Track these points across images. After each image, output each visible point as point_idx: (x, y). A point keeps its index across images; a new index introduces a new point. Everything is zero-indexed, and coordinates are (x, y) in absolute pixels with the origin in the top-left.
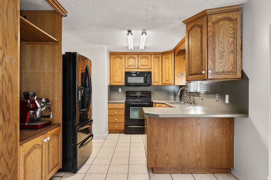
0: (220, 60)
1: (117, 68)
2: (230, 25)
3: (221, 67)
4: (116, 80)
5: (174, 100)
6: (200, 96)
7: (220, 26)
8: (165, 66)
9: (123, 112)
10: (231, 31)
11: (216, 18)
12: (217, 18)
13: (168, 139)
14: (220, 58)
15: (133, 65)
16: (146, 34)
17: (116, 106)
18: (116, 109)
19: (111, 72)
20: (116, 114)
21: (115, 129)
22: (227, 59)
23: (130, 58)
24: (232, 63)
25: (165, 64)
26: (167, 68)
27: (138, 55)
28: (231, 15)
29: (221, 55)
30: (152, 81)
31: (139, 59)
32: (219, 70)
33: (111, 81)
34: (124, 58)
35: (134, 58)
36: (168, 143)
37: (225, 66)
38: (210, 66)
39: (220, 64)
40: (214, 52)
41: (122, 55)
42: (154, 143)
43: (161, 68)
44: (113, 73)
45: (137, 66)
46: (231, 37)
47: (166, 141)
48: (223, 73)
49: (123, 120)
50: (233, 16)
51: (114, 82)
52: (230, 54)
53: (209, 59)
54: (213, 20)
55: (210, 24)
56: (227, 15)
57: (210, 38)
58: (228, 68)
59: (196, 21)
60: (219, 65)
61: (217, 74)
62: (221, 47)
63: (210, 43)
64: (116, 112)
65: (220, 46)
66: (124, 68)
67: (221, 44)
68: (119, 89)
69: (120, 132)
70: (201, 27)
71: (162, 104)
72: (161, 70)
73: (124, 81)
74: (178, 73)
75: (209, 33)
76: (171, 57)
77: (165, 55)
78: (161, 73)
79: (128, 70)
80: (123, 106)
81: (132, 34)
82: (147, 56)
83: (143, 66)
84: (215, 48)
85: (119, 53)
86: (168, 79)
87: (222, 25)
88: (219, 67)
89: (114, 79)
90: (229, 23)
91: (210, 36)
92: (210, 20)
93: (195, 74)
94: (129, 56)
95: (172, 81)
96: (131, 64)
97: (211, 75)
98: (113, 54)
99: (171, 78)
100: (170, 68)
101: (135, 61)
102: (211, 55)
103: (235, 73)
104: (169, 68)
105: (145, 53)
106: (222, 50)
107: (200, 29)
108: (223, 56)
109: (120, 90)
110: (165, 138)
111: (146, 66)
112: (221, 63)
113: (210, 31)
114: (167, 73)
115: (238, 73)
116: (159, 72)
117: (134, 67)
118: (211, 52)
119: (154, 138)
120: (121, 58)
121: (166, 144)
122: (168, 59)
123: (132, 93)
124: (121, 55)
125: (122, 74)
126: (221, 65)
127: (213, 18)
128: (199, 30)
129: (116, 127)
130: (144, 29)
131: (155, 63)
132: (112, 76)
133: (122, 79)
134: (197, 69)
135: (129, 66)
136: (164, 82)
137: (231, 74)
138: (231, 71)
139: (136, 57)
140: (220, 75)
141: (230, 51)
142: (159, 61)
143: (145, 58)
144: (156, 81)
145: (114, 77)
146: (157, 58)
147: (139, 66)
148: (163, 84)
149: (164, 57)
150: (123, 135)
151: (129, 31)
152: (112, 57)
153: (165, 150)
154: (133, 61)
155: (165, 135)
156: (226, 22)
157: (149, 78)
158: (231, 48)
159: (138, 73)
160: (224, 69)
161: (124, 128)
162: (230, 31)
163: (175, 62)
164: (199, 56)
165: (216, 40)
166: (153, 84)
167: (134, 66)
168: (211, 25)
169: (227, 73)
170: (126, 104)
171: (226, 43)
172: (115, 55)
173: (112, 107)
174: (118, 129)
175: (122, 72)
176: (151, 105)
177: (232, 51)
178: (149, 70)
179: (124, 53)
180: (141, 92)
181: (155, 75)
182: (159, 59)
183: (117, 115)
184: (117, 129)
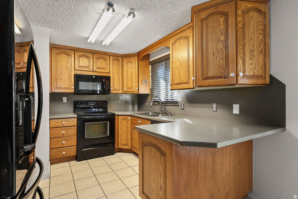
0: (250, 60)
1: (62, 68)
2: (260, 18)
3: (251, 70)
4: (60, 86)
5: (132, 111)
6: (178, 106)
7: (250, 18)
8: (127, 71)
9: (74, 131)
10: (261, 26)
11: (245, 6)
12: (247, 7)
13: (199, 176)
14: (251, 58)
15: (86, 67)
16: (134, 16)
17: (64, 123)
18: (63, 127)
19: (52, 73)
20: (63, 134)
21: (61, 156)
22: (257, 60)
23: (82, 56)
24: (261, 65)
25: (127, 69)
26: (129, 73)
27: (93, 53)
28: (260, 6)
29: (251, 54)
30: (112, 89)
31: (94, 59)
32: (249, 72)
33: (53, 86)
34: (73, 55)
35: (87, 58)
36: (199, 182)
37: (255, 68)
38: (240, 67)
39: (250, 65)
40: (244, 49)
41: (70, 51)
42: (183, 188)
43: (121, 73)
44: (55, 75)
45: (92, 68)
46: (260, 33)
47: (197, 179)
48: (252, 77)
49: (74, 141)
50: (262, 9)
51: (59, 88)
52: (260, 54)
53: (239, 58)
54: (243, 9)
55: (239, 12)
56: (257, 5)
57: (240, 30)
58: (258, 71)
59: (216, 7)
60: (250, 67)
61: (247, 78)
62: (251, 45)
63: (240, 38)
64: (64, 132)
65: (250, 43)
66: (73, 69)
67: (251, 41)
68: (63, 98)
69: (68, 159)
70: (225, 15)
71: (127, 116)
72: (121, 76)
73: (73, 87)
74: (142, 81)
75: (239, 23)
76: (135, 61)
77: (126, 58)
78: (121, 79)
79: (78, 73)
80: (74, 122)
81: (114, 11)
82: (105, 56)
83: (99, 68)
84: (245, 44)
85: (65, 47)
86: (131, 87)
87: (252, 16)
88: (249, 70)
89: (58, 83)
90: (259, 16)
91: (240, 29)
92: (240, 8)
93: (214, 77)
94: (81, 54)
95: (136, 89)
96: (84, 65)
97: (241, 79)
98: (56, 48)
99: (134, 85)
100: (134, 74)
101: (89, 62)
102: (241, 53)
103: (264, 78)
104: (132, 74)
105: (103, 53)
106: (252, 48)
107: (223, 18)
108: (253, 56)
109: (65, 99)
110: (196, 175)
111: (103, 69)
112: (252, 64)
113: (240, 22)
114: (129, 79)
115: (267, 78)
116: (119, 77)
117: (88, 69)
118: (241, 49)
119: (182, 179)
120: (68, 55)
121: (197, 183)
122: (131, 63)
123: (83, 104)
124: (68, 51)
125: (70, 77)
126: (251, 67)
127: (243, 6)
128: (222, 20)
129: (64, 153)
130: (134, 7)
131: (114, 67)
132: (53, 80)
133: (69, 84)
134: (218, 70)
135: (80, 67)
136: (125, 89)
137: (260, 78)
138: (261, 75)
139: (90, 56)
140: (249, 79)
141: (260, 51)
142: (119, 65)
143: (102, 58)
144: (115, 88)
145: (57, 81)
146: (117, 60)
147: (95, 69)
148: (124, 93)
149: (125, 60)
150: (74, 163)
151: (110, 5)
152: (55, 51)
153: (196, 195)
154: (86, 61)
155: (196, 171)
156: (256, 14)
157: (108, 85)
158: (260, 47)
159: (94, 77)
160: (254, 72)
161: (76, 153)
162: (259, 26)
163: (139, 67)
164: (223, 53)
165: (246, 34)
166: (112, 92)
167: (88, 67)
168: (241, 14)
169: (256, 77)
170: (80, 118)
171: (256, 41)
172: (59, 49)
173: (56, 125)
174: (67, 156)
175: (70, 75)
176: (113, 118)
177: (261, 51)
178: (107, 75)
179: (74, 48)
180: (95, 101)
181: (114, 81)
182: (119, 63)
183: (65, 135)
184: (64, 156)
